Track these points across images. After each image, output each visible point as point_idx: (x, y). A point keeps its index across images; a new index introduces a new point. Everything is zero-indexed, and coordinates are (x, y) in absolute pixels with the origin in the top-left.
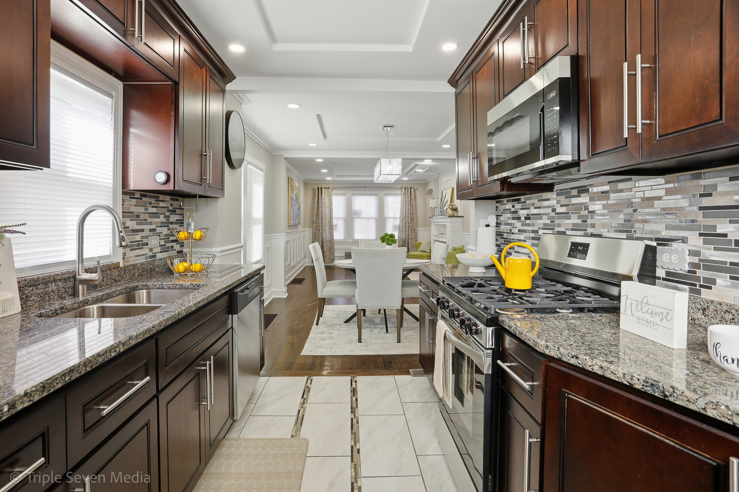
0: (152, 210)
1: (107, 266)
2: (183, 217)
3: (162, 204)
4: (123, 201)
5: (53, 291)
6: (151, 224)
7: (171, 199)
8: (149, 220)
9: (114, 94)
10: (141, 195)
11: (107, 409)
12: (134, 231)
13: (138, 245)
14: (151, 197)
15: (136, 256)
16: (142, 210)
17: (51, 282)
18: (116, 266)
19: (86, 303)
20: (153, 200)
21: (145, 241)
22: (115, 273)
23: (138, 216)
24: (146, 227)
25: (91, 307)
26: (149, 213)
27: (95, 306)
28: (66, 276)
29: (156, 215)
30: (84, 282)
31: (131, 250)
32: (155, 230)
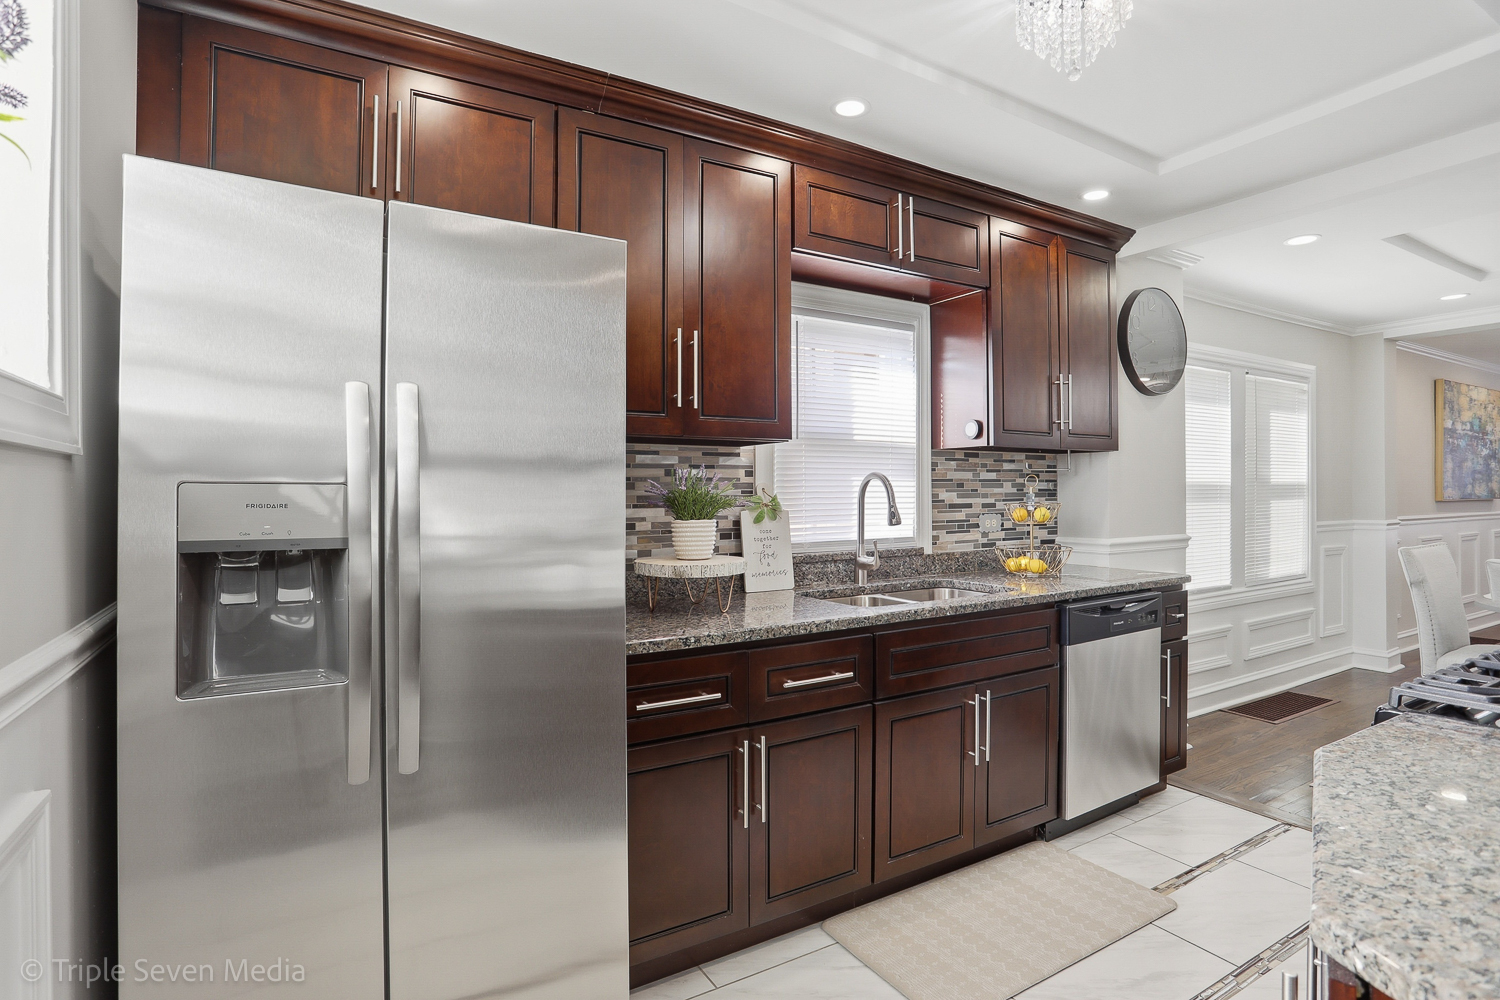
0: (985, 475)
1: (904, 551)
2: (1056, 486)
3: (1006, 466)
4: (934, 465)
5: (832, 573)
6: (985, 496)
7: (1027, 458)
8: (981, 490)
9: (915, 323)
10: (966, 455)
11: (790, 684)
12: (952, 506)
13: (959, 527)
14: (984, 456)
15: (956, 542)
16: (969, 475)
17: (830, 562)
18: (919, 552)
19: (862, 591)
20: (989, 462)
21: (973, 521)
22: (919, 562)
23: (961, 485)
24: (977, 501)
25: (863, 596)
26: (980, 481)
27: (867, 597)
28: (847, 557)
29: (997, 483)
30: (864, 566)
31: (947, 533)
32: (994, 505)
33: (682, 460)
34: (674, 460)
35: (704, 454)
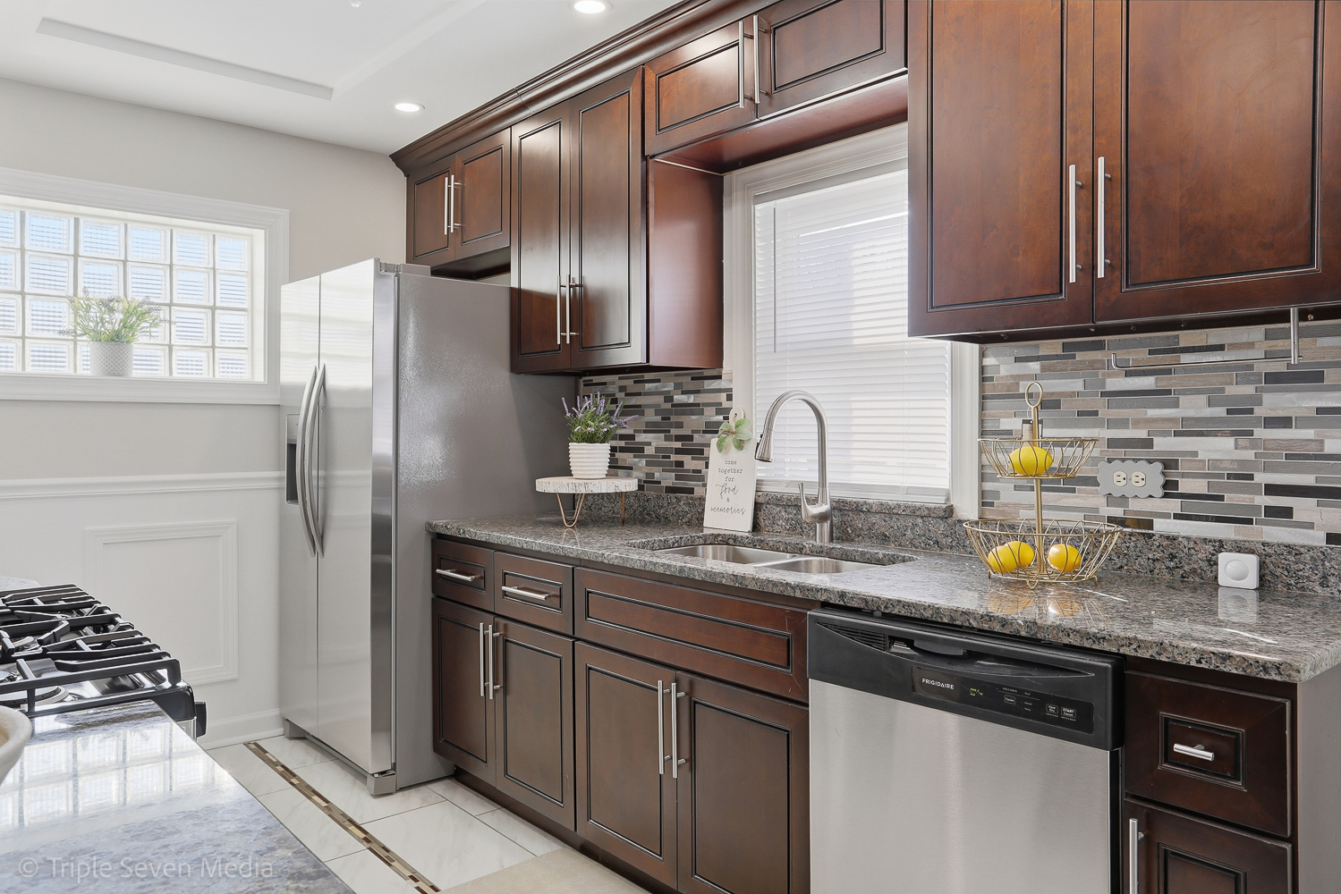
6: (1119, 424)
8: (1105, 413)
16: (1077, 385)
21: (1082, 471)
23: (1053, 403)
24: (1096, 434)
26: (1103, 394)
31: (1018, 488)
32: (1147, 443)
33: (677, 386)
34: (670, 387)
35: (693, 379)
